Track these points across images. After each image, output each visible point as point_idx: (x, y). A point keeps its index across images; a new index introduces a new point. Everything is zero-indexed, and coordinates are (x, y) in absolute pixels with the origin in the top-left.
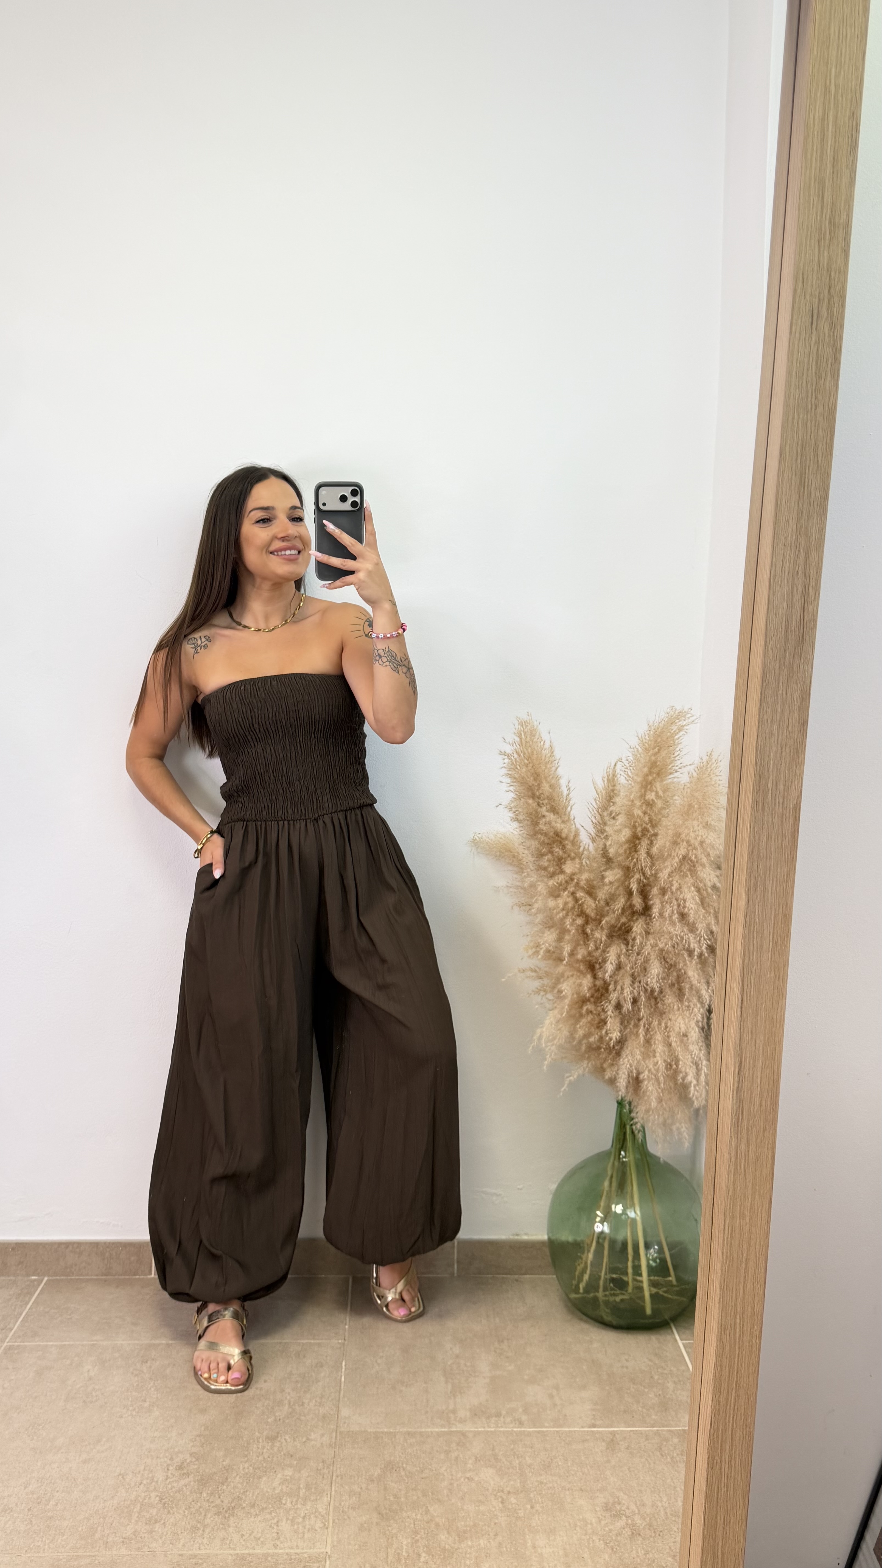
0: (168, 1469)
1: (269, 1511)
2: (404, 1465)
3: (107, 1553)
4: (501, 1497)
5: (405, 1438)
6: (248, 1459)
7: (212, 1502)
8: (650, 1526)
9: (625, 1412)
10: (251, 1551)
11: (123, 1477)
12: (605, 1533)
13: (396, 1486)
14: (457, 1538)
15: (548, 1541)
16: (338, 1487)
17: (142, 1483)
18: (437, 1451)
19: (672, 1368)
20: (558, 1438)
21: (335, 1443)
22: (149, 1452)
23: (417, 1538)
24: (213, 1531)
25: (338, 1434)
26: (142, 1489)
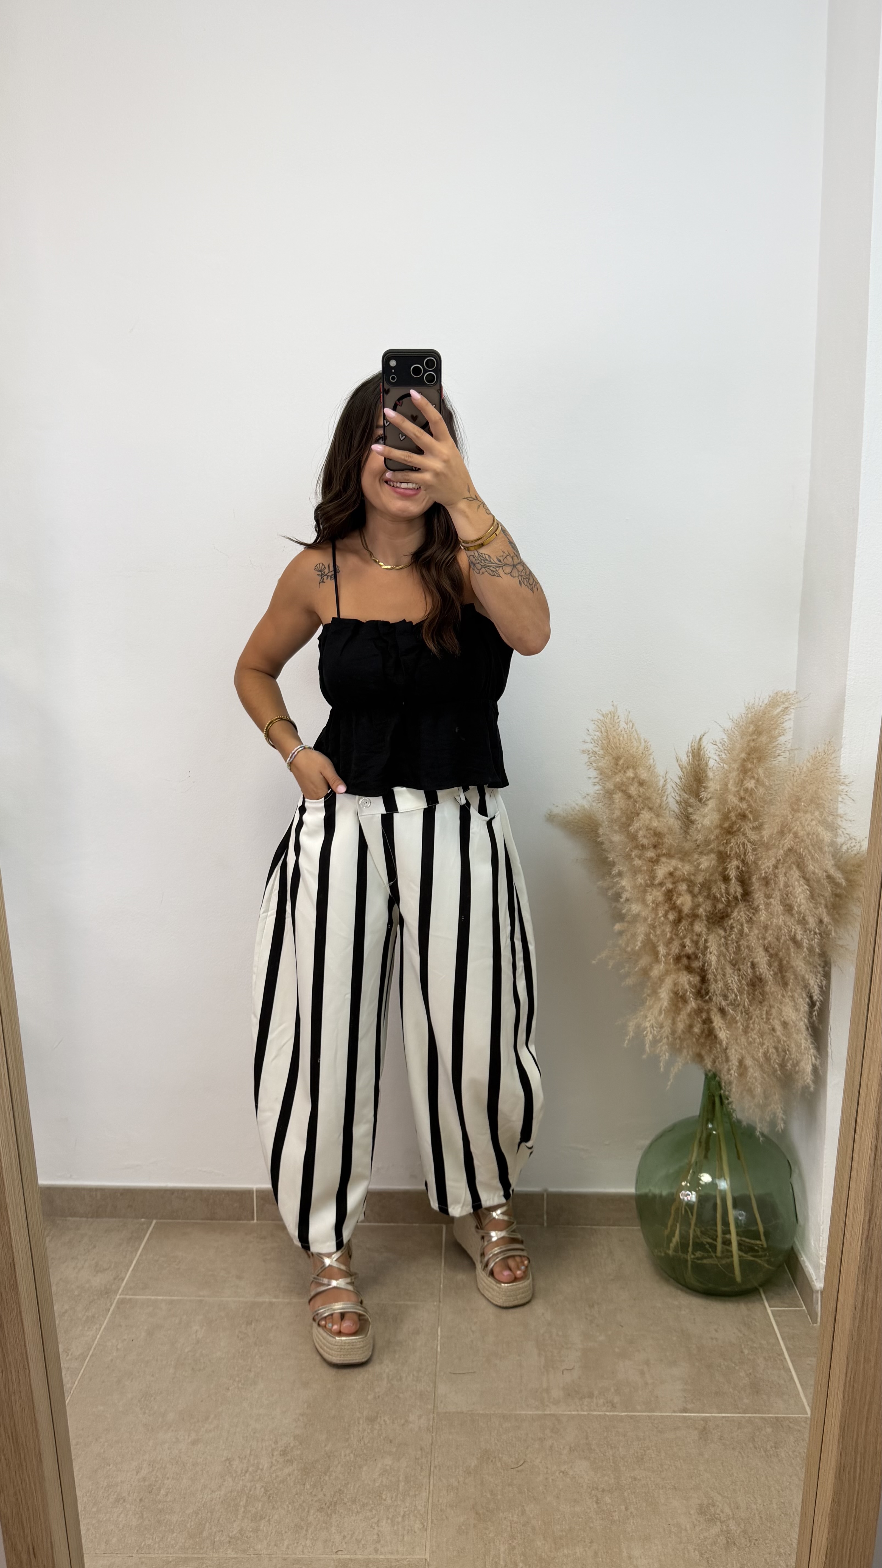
0: (273, 1455)
1: (369, 1507)
2: (500, 1455)
4: (596, 1496)
5: (500, 1421)
6: (349, 1445)
7: (315, 1495)
8: (745, 1534)
9: (716, 1393)
11: (229, 1463)
12: (699, 1541)
13: (492, 1480)
14: (553, 1545)
15: (643, 1551)
16: (436, 1480)
17: (247, 1470)
18: (532, 1439)
19: (762, 1342)
20: (650, 1425)
21: (433, 1426)
22: (254, 1433)
23: (514, 1544)
24: (316, 1530)
25: (435, 1416)
26: (247, 1477)
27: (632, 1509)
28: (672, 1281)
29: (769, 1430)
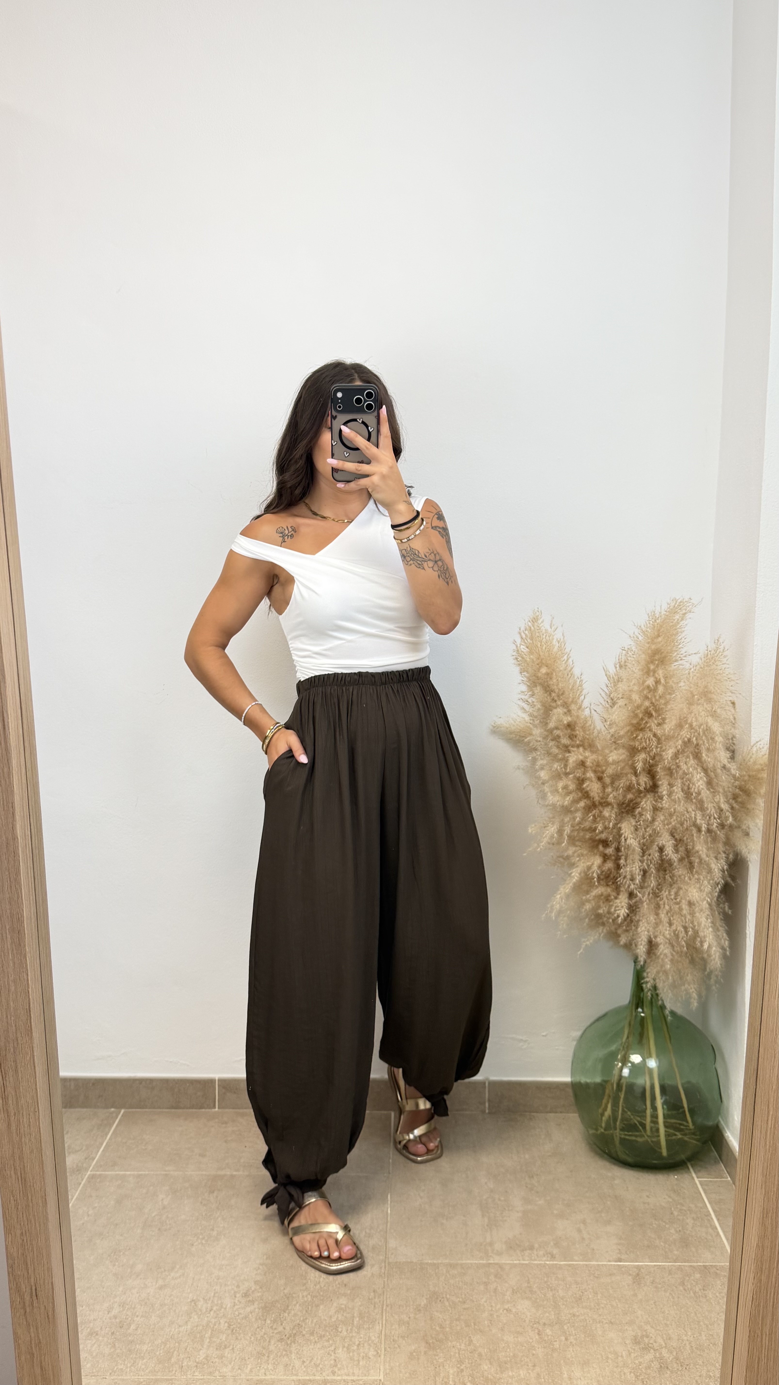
0: (235, 1297)
1: (327, 1338)
2: (448, 1296)
4: (537, 1328)
5: (447, 1269)
6: (306, 1288)
7: (275, 1329)
8: (677, 1359)
9: (648, 1246)
10: (311, 1378)
11: (195, 1303)
12: (635, 1365)
13: (440, 1316)
14: (498, 1368)
15: (582, 1373)
16: (388, 1316)
17: (212, 1309)
18: (477, 1283)
19: (691, 1205)
20: (587, 1271)
21: (384, 1273)
22: (218, 1279)
23: (462, 1367)
24: (277, 1357)
25: (387, 1265)
26: (212, 1314)
27: (572, 1339)
28: (606, 1156)
29: (698, 1276)
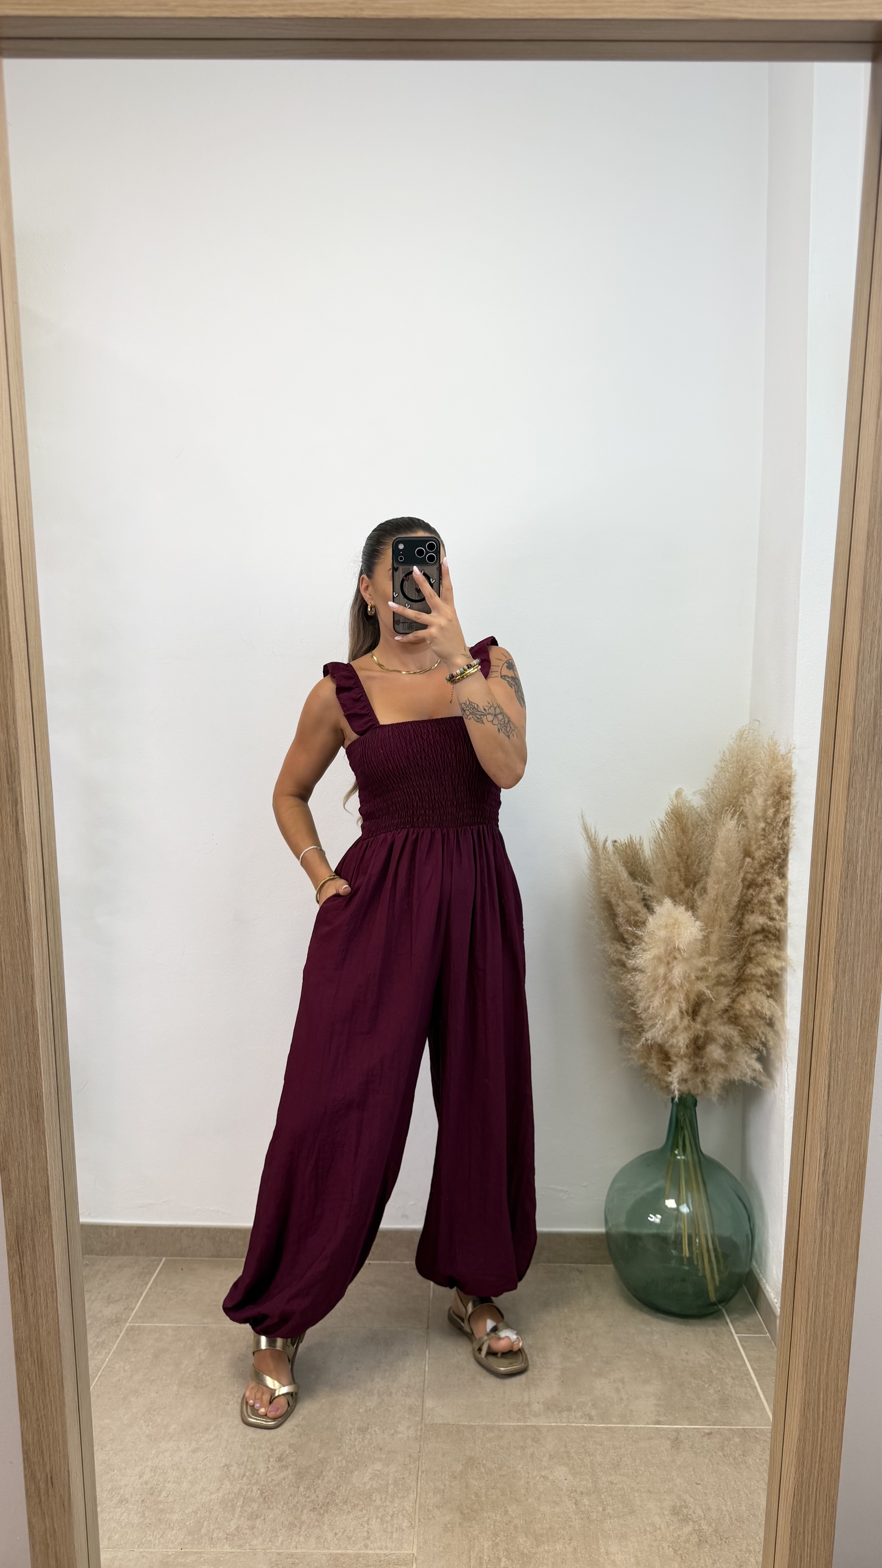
0: (269, 1461)
1: (360, 1508)
2: (484, 1462)
3: (212, 1550)
4: (574, 1498)
5: (484, 1432)
6: (341, 1452)
7: (308, 1497)
8: (717, 1532)
9: (687, 1407)
10: (343, 1552)
11: (227, 1468)
12: (673, 1539)
13: (477, 1483)
14: (535, 1543)
15: (619, 1547)
16: (423, 1484)
17: (245, 1475)
18: (514, 1447)
19: (730, 1363)
20: (625, 1435)
21: (420, 1436)
23: (497, 1541)
24: (309, 1528)
25: (423, 1427)
26: (244, 1481)
27: (609, 1510)
28: (645, 1308)
29: (737, 1440)
